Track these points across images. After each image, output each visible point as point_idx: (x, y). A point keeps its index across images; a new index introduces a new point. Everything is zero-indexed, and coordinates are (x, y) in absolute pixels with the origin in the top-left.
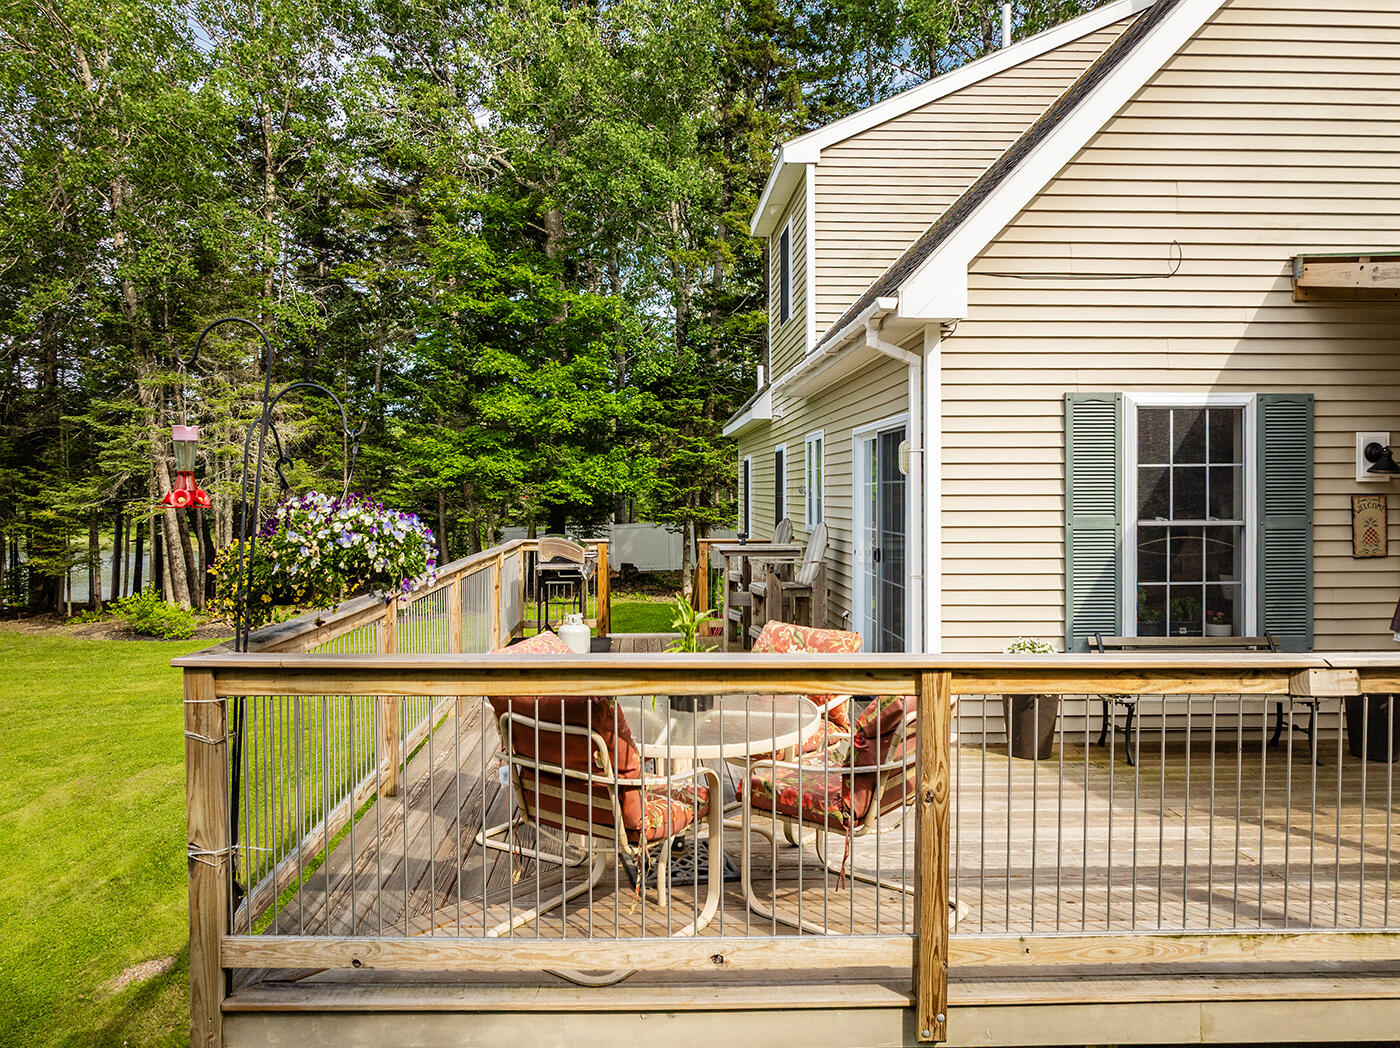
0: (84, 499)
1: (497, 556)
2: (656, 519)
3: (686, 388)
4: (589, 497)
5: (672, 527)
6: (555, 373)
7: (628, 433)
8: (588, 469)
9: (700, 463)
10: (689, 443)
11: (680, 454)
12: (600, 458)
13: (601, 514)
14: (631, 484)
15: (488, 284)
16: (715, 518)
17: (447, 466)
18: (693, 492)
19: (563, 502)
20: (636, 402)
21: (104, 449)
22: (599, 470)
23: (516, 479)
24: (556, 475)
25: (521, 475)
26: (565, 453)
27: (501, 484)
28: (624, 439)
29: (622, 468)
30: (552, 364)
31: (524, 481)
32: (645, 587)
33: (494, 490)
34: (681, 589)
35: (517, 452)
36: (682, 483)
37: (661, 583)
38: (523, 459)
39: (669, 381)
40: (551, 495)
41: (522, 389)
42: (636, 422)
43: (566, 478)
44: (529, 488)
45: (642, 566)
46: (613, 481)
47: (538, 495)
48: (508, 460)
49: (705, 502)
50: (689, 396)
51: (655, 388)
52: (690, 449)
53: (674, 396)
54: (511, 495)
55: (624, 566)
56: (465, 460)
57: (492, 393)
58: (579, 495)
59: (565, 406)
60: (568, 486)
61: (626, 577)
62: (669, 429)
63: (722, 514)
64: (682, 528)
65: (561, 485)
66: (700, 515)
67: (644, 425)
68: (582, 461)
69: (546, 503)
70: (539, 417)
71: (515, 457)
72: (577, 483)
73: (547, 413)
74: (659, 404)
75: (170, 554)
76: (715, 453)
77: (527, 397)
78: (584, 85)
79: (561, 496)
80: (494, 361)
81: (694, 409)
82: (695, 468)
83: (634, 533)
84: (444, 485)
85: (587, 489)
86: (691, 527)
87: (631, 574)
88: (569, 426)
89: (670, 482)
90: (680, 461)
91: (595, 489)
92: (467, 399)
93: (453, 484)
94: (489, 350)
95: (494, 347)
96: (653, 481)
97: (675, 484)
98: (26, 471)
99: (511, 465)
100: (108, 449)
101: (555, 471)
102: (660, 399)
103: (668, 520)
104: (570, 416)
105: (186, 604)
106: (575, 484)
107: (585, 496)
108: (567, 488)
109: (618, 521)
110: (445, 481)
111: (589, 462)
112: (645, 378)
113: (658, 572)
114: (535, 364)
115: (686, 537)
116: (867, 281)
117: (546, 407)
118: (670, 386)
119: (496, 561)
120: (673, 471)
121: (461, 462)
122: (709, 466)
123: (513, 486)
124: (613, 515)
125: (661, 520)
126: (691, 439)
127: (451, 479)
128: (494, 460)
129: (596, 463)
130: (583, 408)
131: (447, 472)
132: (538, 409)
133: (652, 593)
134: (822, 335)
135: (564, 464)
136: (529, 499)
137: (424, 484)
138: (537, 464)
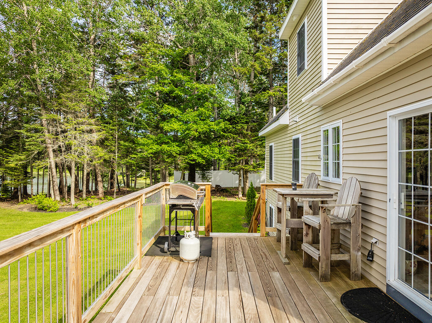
0: (21, 160)
1: (140, 197)
2: (229, 169)
3: (241, 121)
4: (204, 161)
5: (235, 172)
6: (191, 114)
7: (219, 137)
8: (204, 150)
9: (246, 149)
10: (242, 141)
11: (239, 145)
12: (208, 146)
13: (208, 167)
14: (220, 156)
15: (166, 81)
16: (251, 169)
17: (151, 149)
18: (243, 159)
19: (194, 162)
20: (222, 125)
21: (27, 142)
22: (208, 151)
23: (177, 154)
24: (192, 152)
25: (178, 152)
26: (195, 144)
27: (170, 156)
28: (217, 140)
29: (217, 150)
30: (190, 110)
31: (179, 155)
32: (224, 194)
33: (168, 158)
34: (238, 195)
35: (177, 144)
36: (239, 156)
37: (230, 193)
38: (179, 146)
39: (234, 118)
40: (189, 160)
41: (179, 121)
42: (222, 133)
43: (195, 154)
44: (181, 157)
45: (223, 185)
46: (213, 155)
47: (185, 160)
48: (174, 147)
49: (247, 163)
50: (242, 123)
51: (229, 120)
52: (242, 143)
53: (236, 123)
54: (174, 160)
55: (217, 186)
56: (157, 146)
57: (168, 122)
58: (200, 160)
59: (195, 126)
60: (196, 157)
61: (217, 190)
62: (234, 135)
63: (254, 167)
64: (238, 173)
65: (194, 156)
66: (246, 168)
67: (225, 134)
68: (201, 147)
69: (188, 163)
70: (185, 131)
71: (176, 146)
72: (199, 155)
73: (188, 129)
74: (231, 126)
75: (52, 180)
76: (251, 145)
77: (181, 123)
78: (203, 5)
79: (194, 160)
80: (168, 109)
81: (244, 128)
82: (244, 151)
83: (220, 173)
84: (149, 156)
85: (203, 158)
86: (242, 172)
87: (219, 189)
88: (196, 134)
89: (235, 155)
90: (238, 148)
91: (206, 158)
92: (158, 124)
93: (152, 155)
94: (166, 105)
95: (168, 105)
96: (228, 155)
97: (236, 156)
98: (5, 150)
99: (174, 148)
100: (28, 142)
101: (191, 151)
102: (231, 124)
103: (234, 170)
104: (197, 130)
105: (58, 198)
106: (198, 156)
107: (203, 160)
108: (195, 157)
109: (214, 170)
110: (149, 154)
111: (204, 148)
112: (225, 116)
113: (228, 188)
114: (184, 111)
115: (240, 176)
116: (356, 41)
117: (188, 127)
118: (235, 119)
119: (139, 200)
120: (235, 151)
121: (156, 147)
122: (249, 150)
123: (175, 157)
124: (213, 167)
125: (231, 170)
126: (243, 139)
127: (152, 153)
128: (168, 146)
129: (206, 148)
130: (202, 127)
131: (150, 151)
132: (185, 127)
133: (227, 196)
134: (331, 71)
135: (195, 148)
136: (181, 161)
137: (142, 155)
138: (184, 148)
